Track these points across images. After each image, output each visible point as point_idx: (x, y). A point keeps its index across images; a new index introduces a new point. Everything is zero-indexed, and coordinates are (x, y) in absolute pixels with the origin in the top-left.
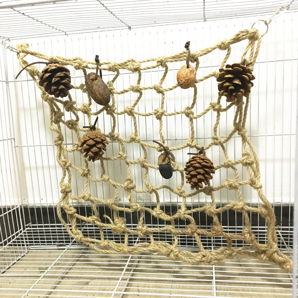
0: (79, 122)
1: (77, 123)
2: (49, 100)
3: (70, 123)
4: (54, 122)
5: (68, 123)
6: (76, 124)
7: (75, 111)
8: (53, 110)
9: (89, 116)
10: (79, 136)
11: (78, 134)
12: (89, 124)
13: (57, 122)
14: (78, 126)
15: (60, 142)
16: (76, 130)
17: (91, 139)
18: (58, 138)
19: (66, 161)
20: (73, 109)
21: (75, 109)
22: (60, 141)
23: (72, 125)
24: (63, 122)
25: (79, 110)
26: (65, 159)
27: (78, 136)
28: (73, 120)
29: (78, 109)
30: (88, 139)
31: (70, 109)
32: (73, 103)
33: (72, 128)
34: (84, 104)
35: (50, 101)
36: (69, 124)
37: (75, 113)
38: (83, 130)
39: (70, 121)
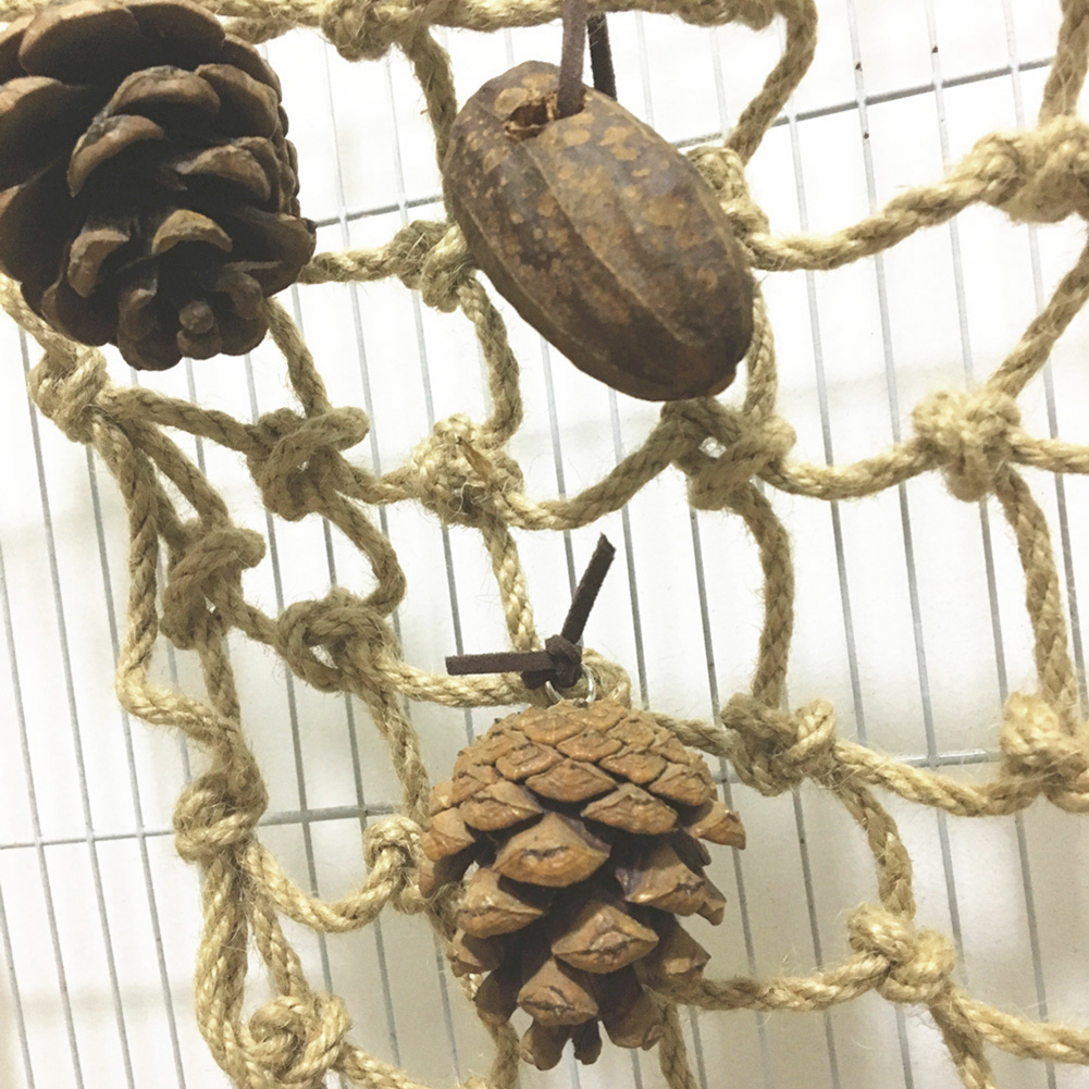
0: (404, 607)
1: (389, 619)
2: (111, 420)
3: (321, 625)
4: (168, 634)
5: (298, 634)
6: (378, 638)
7: (359, 504)
8: (151, 519)
9: (502, 547)
10: (410, 755)
11: (403, 738)
12: (513, 626)
13: (200, 632)
14: (398, 654)
15: (225, 828)
16: (382, 697)
17: (550, 804)
18: (204, 784)
19: (298, 1020)
20: (342, 487)
21: (362, 485)
22: (232, 820)
23: (338, 647)
24: (256, 626)
25: (403, 486)
26: (287, 993)
27: (402, 754)
28: (348, 600)
29: (387, 480)
30: (520, 806)
31: (309, 489)
32: (333, 424)
33: (340, 673)
34: (448, 427)
35: (116, 434)
36: (310, 639)
37: (358, 531)
38: (447, 690)
39: (319, 609)
